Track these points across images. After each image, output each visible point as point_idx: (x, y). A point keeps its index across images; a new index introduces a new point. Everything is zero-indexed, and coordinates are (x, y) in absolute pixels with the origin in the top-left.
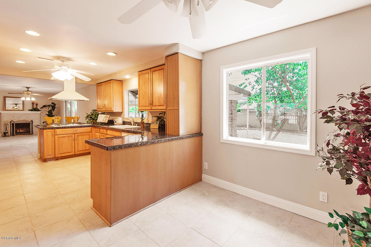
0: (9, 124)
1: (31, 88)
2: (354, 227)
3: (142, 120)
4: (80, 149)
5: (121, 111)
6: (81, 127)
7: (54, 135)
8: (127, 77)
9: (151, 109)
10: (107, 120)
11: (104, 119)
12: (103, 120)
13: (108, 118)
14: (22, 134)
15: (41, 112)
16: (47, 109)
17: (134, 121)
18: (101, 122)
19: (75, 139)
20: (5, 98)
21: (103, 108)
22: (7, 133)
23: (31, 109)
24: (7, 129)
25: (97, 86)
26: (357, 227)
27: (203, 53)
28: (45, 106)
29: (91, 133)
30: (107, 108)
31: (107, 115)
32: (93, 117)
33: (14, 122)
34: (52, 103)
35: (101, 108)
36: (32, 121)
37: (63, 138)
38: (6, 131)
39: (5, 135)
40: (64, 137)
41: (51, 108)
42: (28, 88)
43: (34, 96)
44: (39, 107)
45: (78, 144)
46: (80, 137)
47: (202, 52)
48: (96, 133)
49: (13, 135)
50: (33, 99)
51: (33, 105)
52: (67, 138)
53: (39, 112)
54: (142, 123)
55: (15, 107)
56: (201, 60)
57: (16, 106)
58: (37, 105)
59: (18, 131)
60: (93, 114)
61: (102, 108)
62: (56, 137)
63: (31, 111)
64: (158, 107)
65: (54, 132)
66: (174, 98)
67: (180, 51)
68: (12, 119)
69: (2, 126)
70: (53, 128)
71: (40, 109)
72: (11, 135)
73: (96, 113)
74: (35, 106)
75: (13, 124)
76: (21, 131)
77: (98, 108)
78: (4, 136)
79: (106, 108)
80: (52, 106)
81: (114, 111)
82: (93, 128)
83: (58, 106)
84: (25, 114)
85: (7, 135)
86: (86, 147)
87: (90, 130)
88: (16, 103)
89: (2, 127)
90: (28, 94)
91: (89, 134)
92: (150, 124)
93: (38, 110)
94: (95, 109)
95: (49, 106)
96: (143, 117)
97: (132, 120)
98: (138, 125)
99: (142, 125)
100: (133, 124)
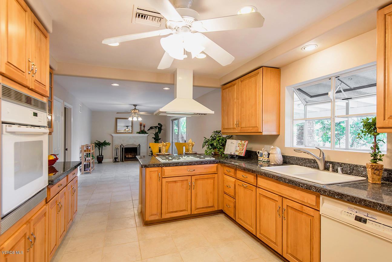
0: (119, 148)
1: (138, 105)
3: (376, 160)
4: (200, 204)
5: (274, 133)
6: (201, 163)
7: (161, 178)
10: (244, 151)
11: (238, 149)
12: (236, 151)
13: (245, 147)
14: (131, 160)
15: (147, 135)
16: (154, 131)
18: (233, 154)
19: (192, 185)
20: (117, 119)
21: (234, 128)
22: (117, 158)
23: (139, 132)
24: (118, 154)
25: (223, 89)
28: (151, 128)
29: (216, 175)
30: (246, 127)
31: (243, 142)
32: (215, 144)
33: (123, 146)
34: (159, 124)
35: (230, 129)
36: (140, 145)
37: (174, 184)
38: (116, 156)
39: (116, 160)
40: (175, 182)
41: (158, 130)
42: (135, 105)
43: (141, 116)
44: (146, 129)
45: (196, 195)
46: (199, 182)
48: (225, 176)
49: (122, 161)
50: (140, 119)
51: (141, 127)
52: (179, 184)
53: (146, 135)
54: (376, 168)
55: (127, 130)
57: (127, 128)
58: (144, 127)
59: (127, 156)
60: (215, 139)
61: (232, 127)
62: (164, 180)
63: (139, 133)
65: (161, 173)
68: (122, 143)
69: (113, 150)
70: (159, 164)
71: (147, 132)
72: (121, 160)
73: (220, 136)
74: (143, 128)
75: (123, 148)
76: (130, 156)
77: (224, 129)
78: (115, 162)
79: (241, 128)
80: (159, 128)
81: (264, 133)
82: (219, 166)
83: (164, 127)
84: (134, 137)
85: (117, 160)
86: (208, 202)
87: (214, 170)
88: (127, 125)
89: (113, 152)
90: (135, 113)
91: (214, 178)
93: (145, 133)
94: (218, 130)
95: (156, 127)
96: (377, 151)
97: (320, 156)
98: (344, 172)
99: (375, 176)
100: (321, 165)
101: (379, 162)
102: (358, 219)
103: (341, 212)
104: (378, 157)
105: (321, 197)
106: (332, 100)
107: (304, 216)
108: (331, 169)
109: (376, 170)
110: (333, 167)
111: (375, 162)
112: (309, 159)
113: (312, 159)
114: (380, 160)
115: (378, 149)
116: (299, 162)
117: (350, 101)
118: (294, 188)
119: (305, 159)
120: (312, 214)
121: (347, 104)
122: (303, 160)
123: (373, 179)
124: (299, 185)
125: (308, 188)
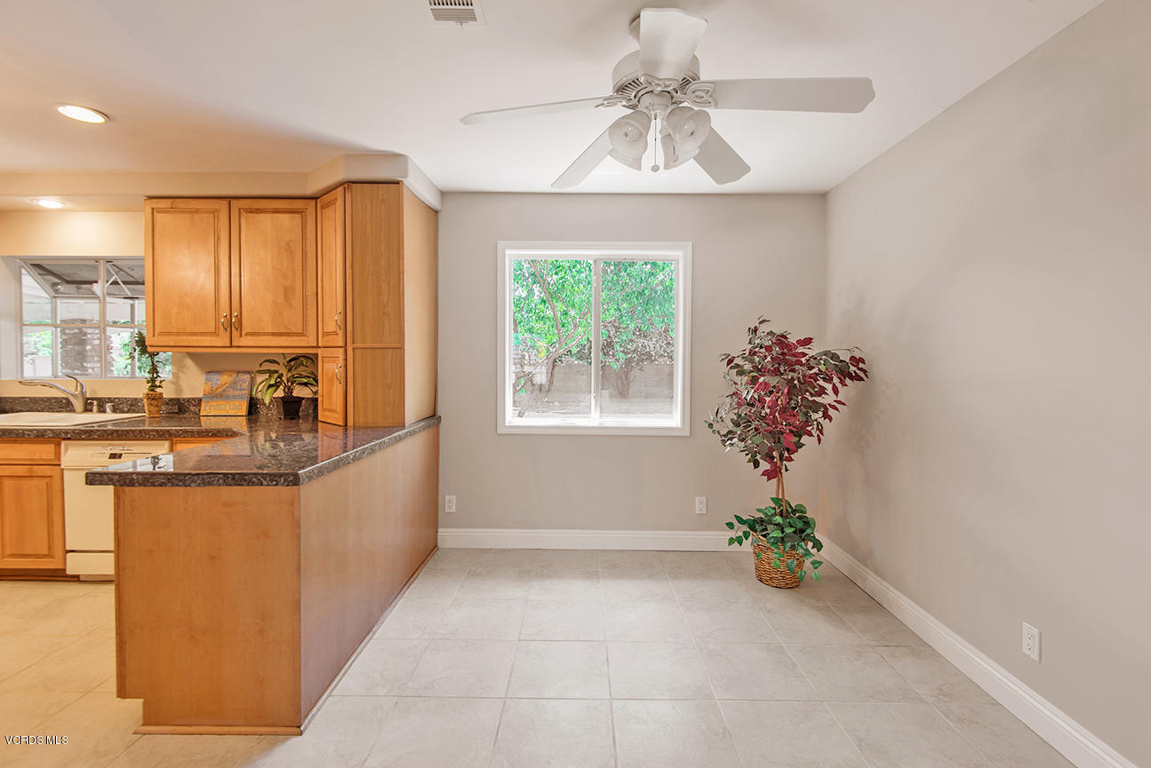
2: (766, 529)
3: (153, 387)
8: (48, 203)
9: (232, 347)
17: (83, 394)
26: (770, 527)
27: (444, 194)
47: (443, 190)
54: (154, 398)
56: (436, 212)
64: (271, 338)
66: (384, 313)
67: (408, 179)
92: (200, 400)
96: (155, 375)
97: (76, 390)
98: (115, 410)
99: (152, 407)
100: (78, 405)
101: (158, 390)
102: (113, 456)
103: (92, 456)
104: (157, 383)
105: (63, 444)
106: (101, 298)
107: (35, 482)
108: (95, 408)
109: (153, 399)
110: (98, 405)
111: (153, 390)
112: (56, 398)
113: (64, 398)
114: (160, 386)
115: (157, 373)
116: (35, 407)
117: (137, 301)
118: (15, 442)
119: (49, 399)
120: (49, 473)
121: (132, 306)
122: (45, 402)
123: (149, 411)
124: (24, 434)
125: (40, 436)
